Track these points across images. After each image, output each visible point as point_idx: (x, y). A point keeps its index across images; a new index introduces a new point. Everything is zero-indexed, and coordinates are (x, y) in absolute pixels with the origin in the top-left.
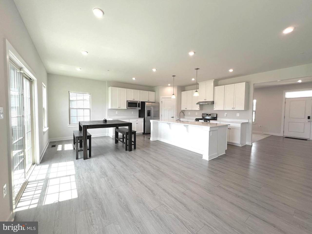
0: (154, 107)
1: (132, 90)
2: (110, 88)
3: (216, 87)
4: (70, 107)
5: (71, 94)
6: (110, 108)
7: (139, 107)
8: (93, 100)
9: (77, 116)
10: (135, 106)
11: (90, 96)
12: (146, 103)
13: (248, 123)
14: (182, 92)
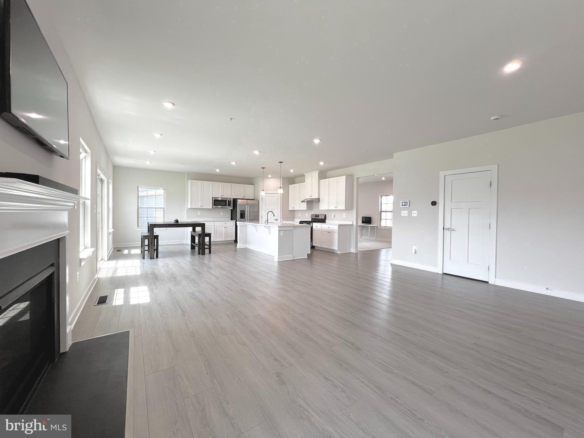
0: (251, 206)
1: (220, 184)
2: (190, 181)
3: (321, 180)
4: (139, 206)
5: (139, 189)
6: (189, 207)
7: (229, 205)
8: (169, 197)
9: (147, 217)
10: (225, 205)
11: (164, 192)
12: (238, 200)
13: (352, 225)
14: (290, 186)
